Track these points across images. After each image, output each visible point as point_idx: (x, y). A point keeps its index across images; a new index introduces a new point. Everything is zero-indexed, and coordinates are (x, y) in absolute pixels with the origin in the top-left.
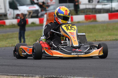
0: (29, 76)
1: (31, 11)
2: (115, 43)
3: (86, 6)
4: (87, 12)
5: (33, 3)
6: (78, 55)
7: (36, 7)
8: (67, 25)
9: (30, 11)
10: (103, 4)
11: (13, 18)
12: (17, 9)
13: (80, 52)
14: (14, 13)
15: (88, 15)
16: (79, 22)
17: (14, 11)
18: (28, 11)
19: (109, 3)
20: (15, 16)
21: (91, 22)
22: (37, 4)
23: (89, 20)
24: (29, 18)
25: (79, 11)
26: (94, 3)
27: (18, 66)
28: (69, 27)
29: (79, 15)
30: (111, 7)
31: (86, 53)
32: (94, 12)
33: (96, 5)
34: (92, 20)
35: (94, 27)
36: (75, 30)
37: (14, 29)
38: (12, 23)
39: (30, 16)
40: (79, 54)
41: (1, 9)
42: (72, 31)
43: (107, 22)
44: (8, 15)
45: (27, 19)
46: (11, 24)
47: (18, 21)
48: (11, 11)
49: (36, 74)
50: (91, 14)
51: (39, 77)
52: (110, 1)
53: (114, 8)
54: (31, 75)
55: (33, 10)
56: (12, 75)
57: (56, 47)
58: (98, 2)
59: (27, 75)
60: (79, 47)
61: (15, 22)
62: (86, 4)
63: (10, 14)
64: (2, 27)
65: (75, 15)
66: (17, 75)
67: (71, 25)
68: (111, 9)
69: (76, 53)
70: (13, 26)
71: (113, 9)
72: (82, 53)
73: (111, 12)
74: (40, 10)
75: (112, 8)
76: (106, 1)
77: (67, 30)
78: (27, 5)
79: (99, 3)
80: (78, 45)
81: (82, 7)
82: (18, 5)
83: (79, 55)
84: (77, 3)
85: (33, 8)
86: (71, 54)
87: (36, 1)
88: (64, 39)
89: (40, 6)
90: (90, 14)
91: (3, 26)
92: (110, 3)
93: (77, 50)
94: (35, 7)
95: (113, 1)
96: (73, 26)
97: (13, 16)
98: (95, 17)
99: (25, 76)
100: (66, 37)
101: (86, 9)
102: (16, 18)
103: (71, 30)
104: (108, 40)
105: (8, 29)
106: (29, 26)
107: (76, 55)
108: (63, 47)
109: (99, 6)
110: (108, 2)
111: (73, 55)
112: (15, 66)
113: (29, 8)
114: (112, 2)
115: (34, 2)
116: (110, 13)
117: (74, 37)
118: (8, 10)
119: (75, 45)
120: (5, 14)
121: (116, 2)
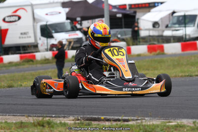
0: (59, 117)
1: (72, 40)
2: (188, 80)
3: (149, 33)
4: (150, 41)
5: (74, 29)
6: (132, 91)
7: (79, 35)
8: (112, 49)
9: (69, 39)
10: (174, 29)
11: (47, 50)
12: (52, 37)
13: (135, 87)
14: (47, 43)
15: (152, 46)
16: (139, 55)
17: (47, 40)
18: (67, 40)
19: (182, 28)
20: (49, 47)
21: (158, 55)
22: (80, 30)
23: (153, 53)
24: (69, 50)
25: (139, 39)
26: (160, 28)
27: (46, 105)
28: (115, 50)
29: (140, 45)
30: (184, 33)
31: (143, 89)
32: (160, 41)
33: (163, 31)
34: (158, 52)
35: (160, 62)
36: (124, 55)
37: (48, 65)
38: (45, 57)
39: (70, 47)
40: (133, 89)
41: (30, 37)
42: (120, 57)
43: (179, 55)
44: (39, 46)
45: (66, 51)
46: (43, 58)
47: (53, 54)
48: (44, 39)
49: (70, 115)
50: (156, 43)
51: (74, 118)
52: (183, 25)
53: (189, 35)
54: (63, 115)
55: (74, 39)
56: (35, 116)
57: (98, 81)
58: (167, 26)
59: (57, 115)
60: (132, 80)
61: (49, 55)
62: (149, 30)
63: (42, 45)
64: (31, 63)
65: (133, 45)
66: (42, 115)
67: (117, 48)
68: (184, 36)
69: (129, 89)
70: (47, 61)
71: (187, 37)
72: (138, 89)
73: (185, 41)
74: (84, 38)
75: (186, 35)
76: (177, 26)
77: (113, 56)
78: (67, 31)
79: (168, 28)
80: (131, 77)
81: (143, 34)
82: (53, 31)
83: (134, 91)
84: (136, 29)
85: (74, 35)
86: (122, 90)
87: (78, 26)
88: (108, 69)
89: (85, 33)
90: (154, 44)
91: (32, 61)
92: (184, 28)
93: (130, 84)
94: (77, 35)
95: (187, 25)
96: (120, 50)
97: (46, 47)
98: (162, 48)
99: (54, 117)
100: (111, 66)
101: (150, 36)
102: (51, 50)
103: (118, 55)
104: (178, 76)
105: (39, 66)
106: (69, 61)
107: (130, 91)
108: (109, 80)
109: (168, 33)
110: (180, 27)
111: (126, 91)
112: (41, 105)
113: (69, 36)
114: (185, 27)
115: (76, 27)
116: (183, 43)
117: (124, 66)
118: (40, 39)
119: (126, 77)
120: (36, 44)
121: (191, 27)
